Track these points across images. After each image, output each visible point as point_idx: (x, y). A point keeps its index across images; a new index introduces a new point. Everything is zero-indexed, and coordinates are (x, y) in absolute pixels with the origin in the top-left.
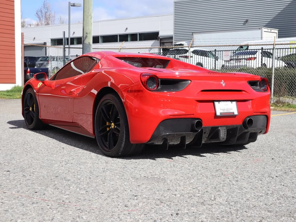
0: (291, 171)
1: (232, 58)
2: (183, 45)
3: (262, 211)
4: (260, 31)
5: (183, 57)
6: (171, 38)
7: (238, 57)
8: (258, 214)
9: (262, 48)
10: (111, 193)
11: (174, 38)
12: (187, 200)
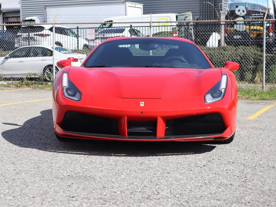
0: (213, 159)
1: (97, 37)
2: (34, 21)
3: (211, 201)
4: (123, 6)
5: (39, 35)
6: (18, 12)
7: (104, 35)
8: (209, 203)
9: (131, 25)
10: (44, 197)
11: (21, 12)
12: (130, 197)
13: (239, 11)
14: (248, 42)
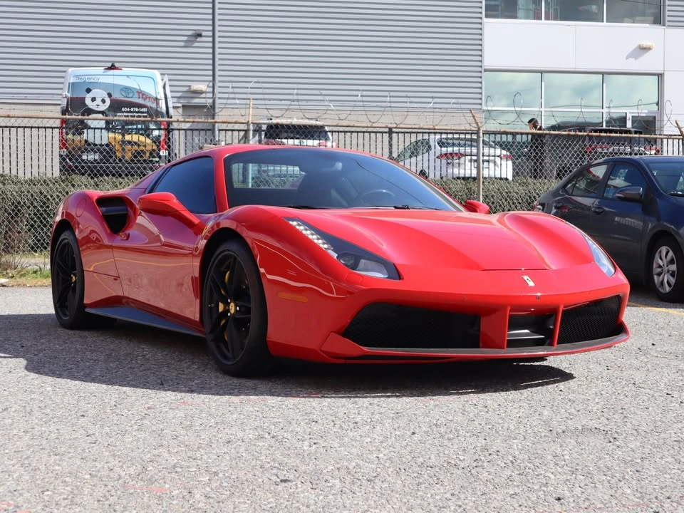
13: (93, 99)
14: (120, 168)
